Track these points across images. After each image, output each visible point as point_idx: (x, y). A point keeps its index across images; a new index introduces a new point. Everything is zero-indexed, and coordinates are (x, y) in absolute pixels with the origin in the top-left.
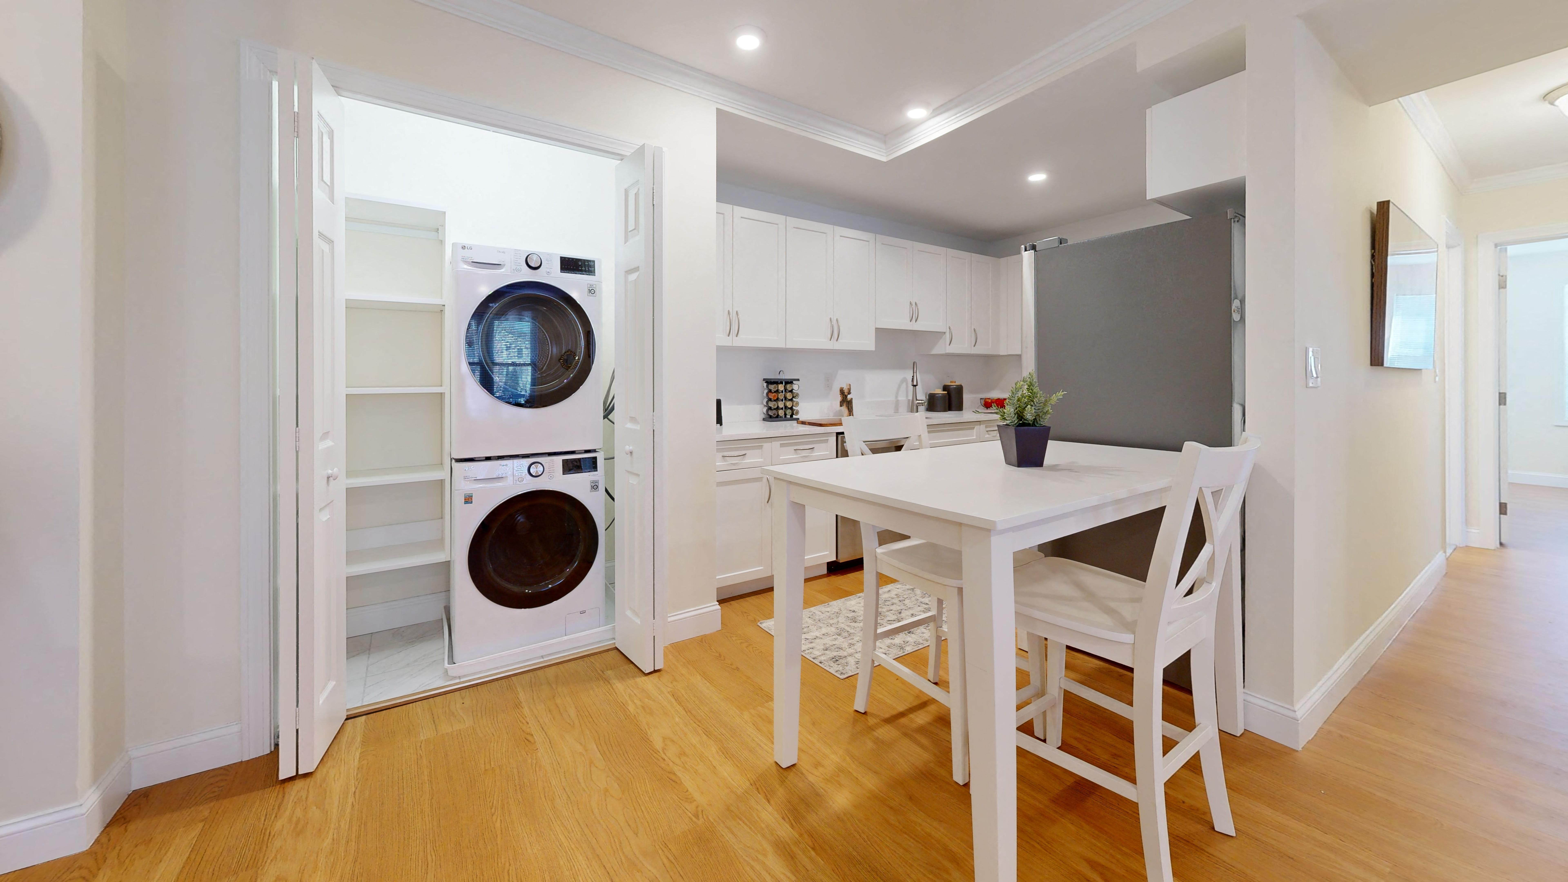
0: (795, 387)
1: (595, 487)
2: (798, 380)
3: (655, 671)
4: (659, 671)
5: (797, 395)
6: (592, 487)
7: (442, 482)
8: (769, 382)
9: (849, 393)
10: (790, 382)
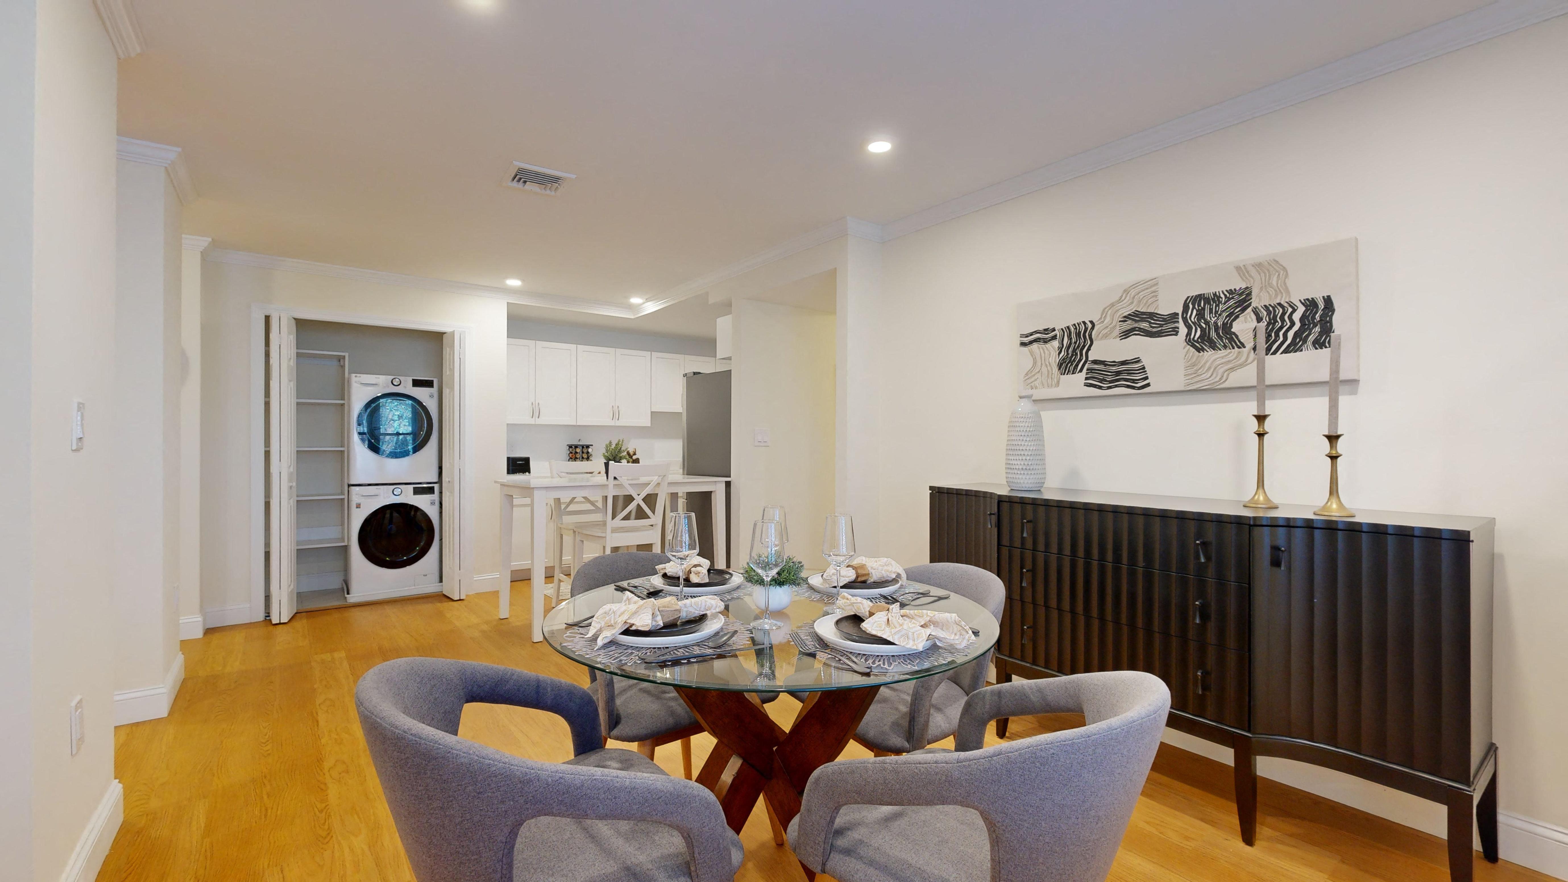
0: (590, 450)
1: (433, 503)
2: (592, 445)
3: (460, 600)
4: (462, 600)
5: (591, 455)
6: (431, 503)
7: (343, 500)
8: (570, 447)
9: (635, 454)
10: (588, 447)
